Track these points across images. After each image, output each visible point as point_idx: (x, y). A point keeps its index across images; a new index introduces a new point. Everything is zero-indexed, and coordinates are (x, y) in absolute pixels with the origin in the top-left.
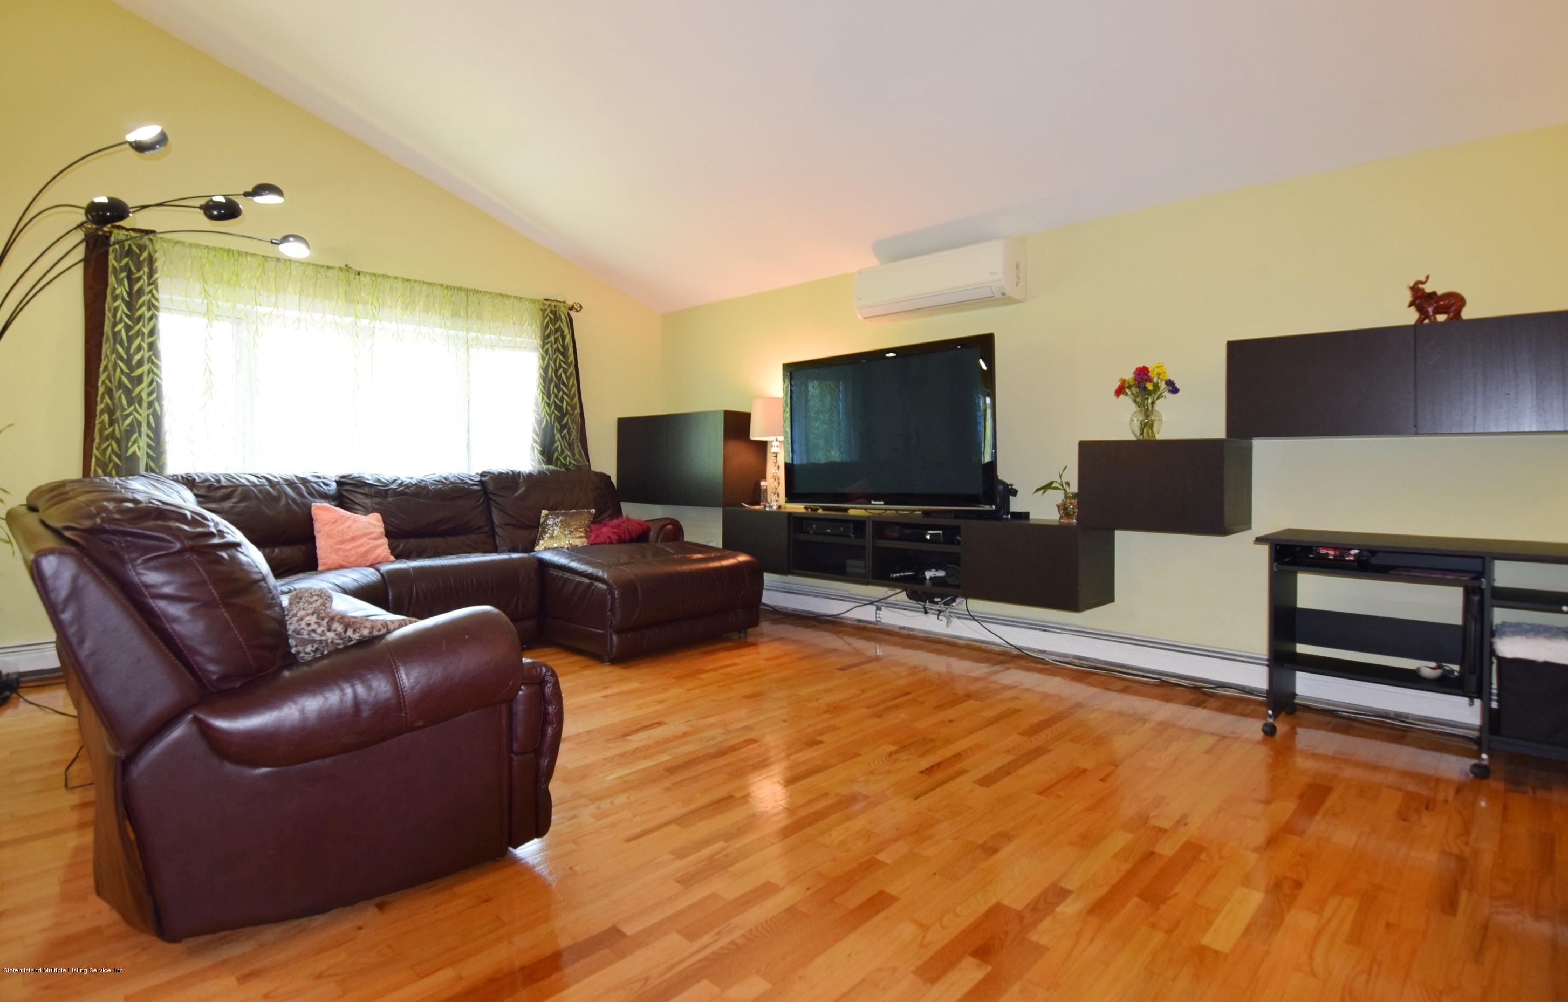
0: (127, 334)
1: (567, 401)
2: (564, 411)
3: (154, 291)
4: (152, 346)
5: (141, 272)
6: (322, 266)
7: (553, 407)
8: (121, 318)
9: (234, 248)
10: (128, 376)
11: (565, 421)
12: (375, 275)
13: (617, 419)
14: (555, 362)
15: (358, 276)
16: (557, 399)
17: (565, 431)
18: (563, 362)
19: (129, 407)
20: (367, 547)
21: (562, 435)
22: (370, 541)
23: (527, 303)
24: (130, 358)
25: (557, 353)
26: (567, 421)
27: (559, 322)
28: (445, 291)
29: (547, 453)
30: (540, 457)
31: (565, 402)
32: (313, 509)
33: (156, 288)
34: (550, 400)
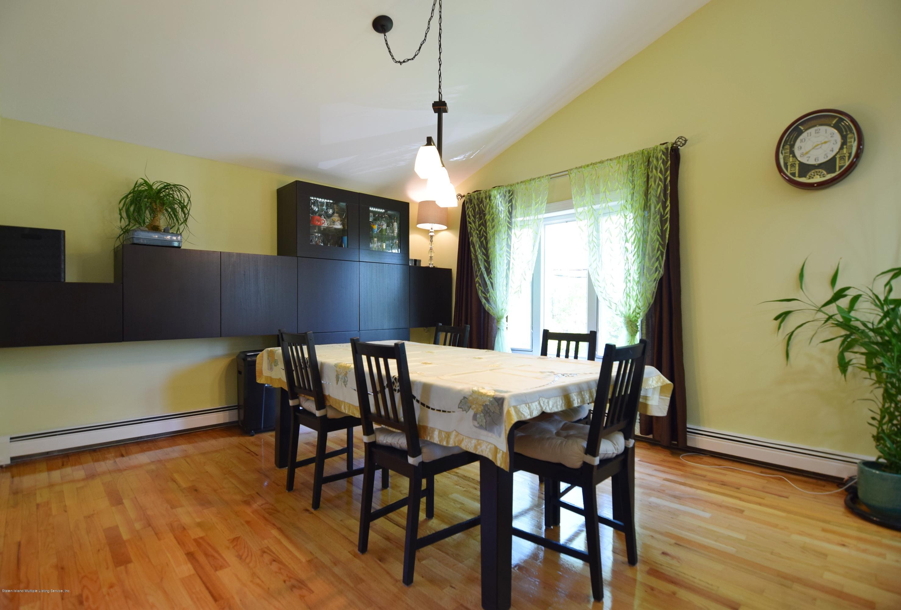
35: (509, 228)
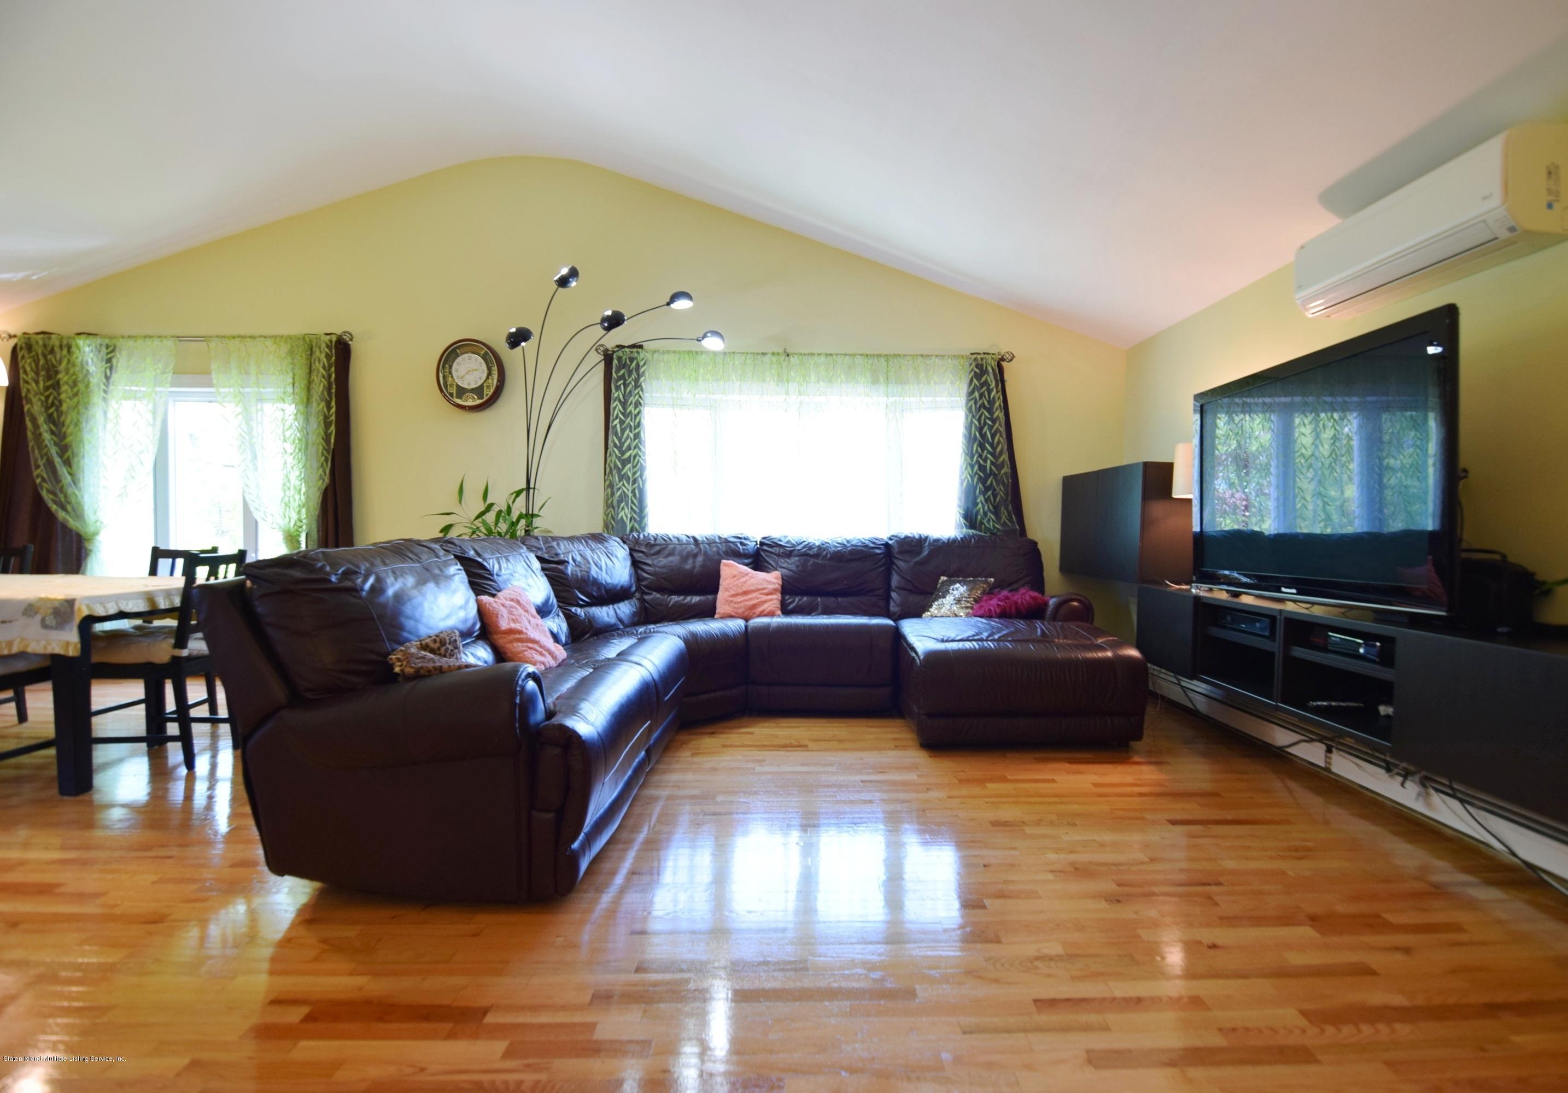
0: (621, 427)
1: (991, 461)
2: (988, 472)
3: (641, 393)
4: (637, 436)
5: (631, 379)
6: (758, 354)
7: (976, 467)
8: (618, 414)
9: (693, 350)
10: (619, 458)
11: (989, 482)
12: (801, 354)
13: (1062, 478)
14: (979, 420)
15: (787, 358)
16: (981, 458)
17: (990, 493)
18: (988, 419)
19: (619, 482)
20: (756, 601)
21: (986, 497)
22: (761, 596)
23: (950, 360)
24: (622, 444)
25: (982, 410)
26: (992, 482)
27: (986, 376)
28: (866, 360)
29: (970, 518)
30: (962, 520)
31: (989, 461)
32: (722, 565)
33: (642, 390)
34: (972, 461)
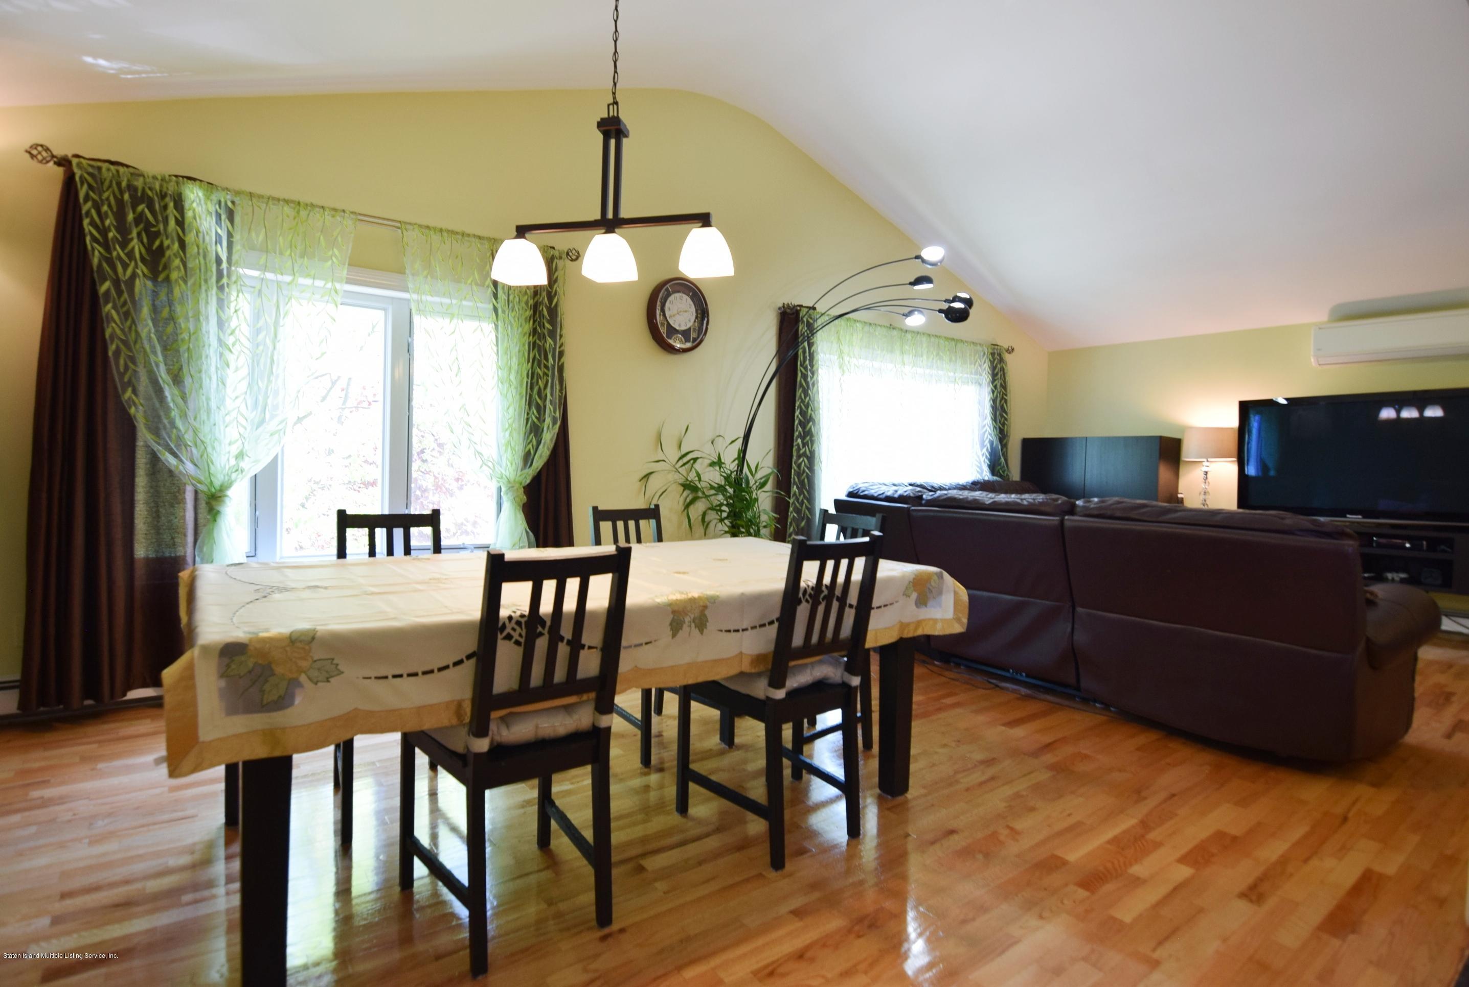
2: (1005, 433)
6: (890, 328)
7: (998, 430)
11: (1005, 441)
13: (1022, 439)
14: (1000, 395)
18: (1005, 394)
21: (1003, 452)
25: (1001, 387)
27: (1002, 362)
28: (946, 342)
29: (992, 466)
31: (1006, 426)
34: (996, 424)
35: (221, 288)
